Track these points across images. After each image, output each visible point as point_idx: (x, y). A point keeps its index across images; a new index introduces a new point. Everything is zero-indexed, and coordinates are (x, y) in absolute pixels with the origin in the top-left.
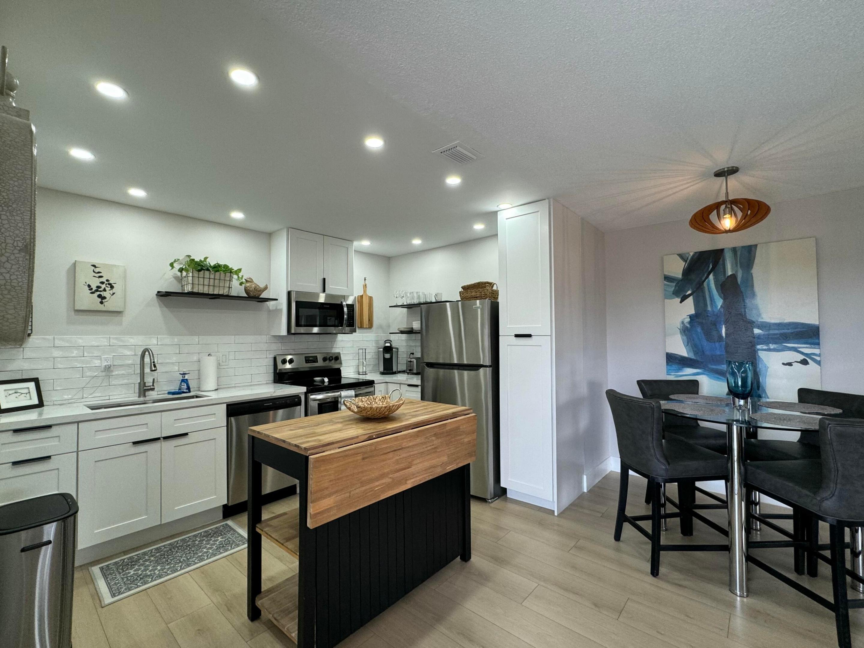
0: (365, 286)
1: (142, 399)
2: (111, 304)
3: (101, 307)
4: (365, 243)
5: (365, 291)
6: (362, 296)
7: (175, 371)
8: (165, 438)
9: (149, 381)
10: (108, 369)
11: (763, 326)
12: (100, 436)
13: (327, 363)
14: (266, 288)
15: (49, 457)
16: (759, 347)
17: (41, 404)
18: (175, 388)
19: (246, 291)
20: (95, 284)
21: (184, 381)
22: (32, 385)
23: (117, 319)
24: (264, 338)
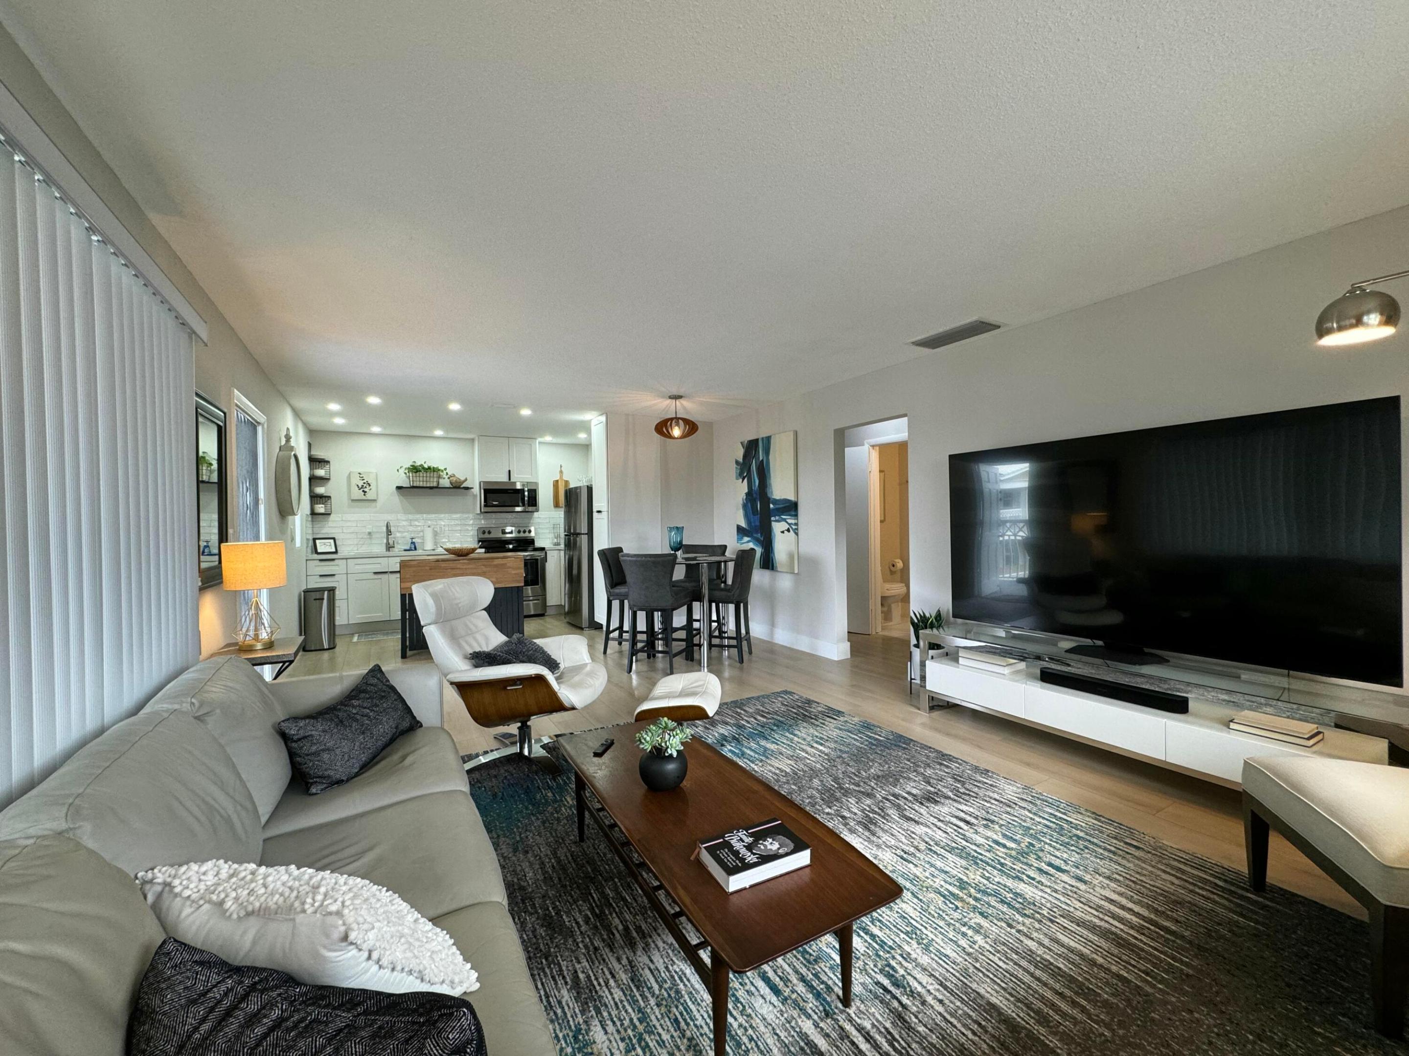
0: (561, 472)
1: (388, 554)
2: (370, 496)
3: (364, 498)
4: (548, 438)
5: (561, 477)
6: (557, 481)
7: (408, 536)
8: (391, 572)
9: (391, 542)
10: (370, 533)
11: (775, 502)
12: (357, 567)
13: (522, 535)
14: (466, 480)
15: (334, 575)
16: (773, 518)
17: (336, 552)
18: (408, 548)
19: (451, 483)
20: (361, 484)
21: (413, 543)
22: (332, 541)
23: (373, 504)
24: (471, 516)
